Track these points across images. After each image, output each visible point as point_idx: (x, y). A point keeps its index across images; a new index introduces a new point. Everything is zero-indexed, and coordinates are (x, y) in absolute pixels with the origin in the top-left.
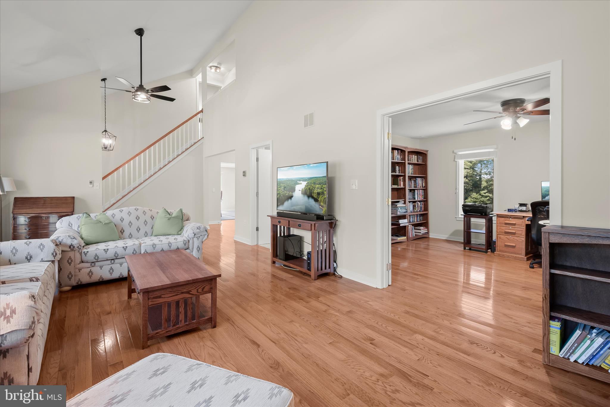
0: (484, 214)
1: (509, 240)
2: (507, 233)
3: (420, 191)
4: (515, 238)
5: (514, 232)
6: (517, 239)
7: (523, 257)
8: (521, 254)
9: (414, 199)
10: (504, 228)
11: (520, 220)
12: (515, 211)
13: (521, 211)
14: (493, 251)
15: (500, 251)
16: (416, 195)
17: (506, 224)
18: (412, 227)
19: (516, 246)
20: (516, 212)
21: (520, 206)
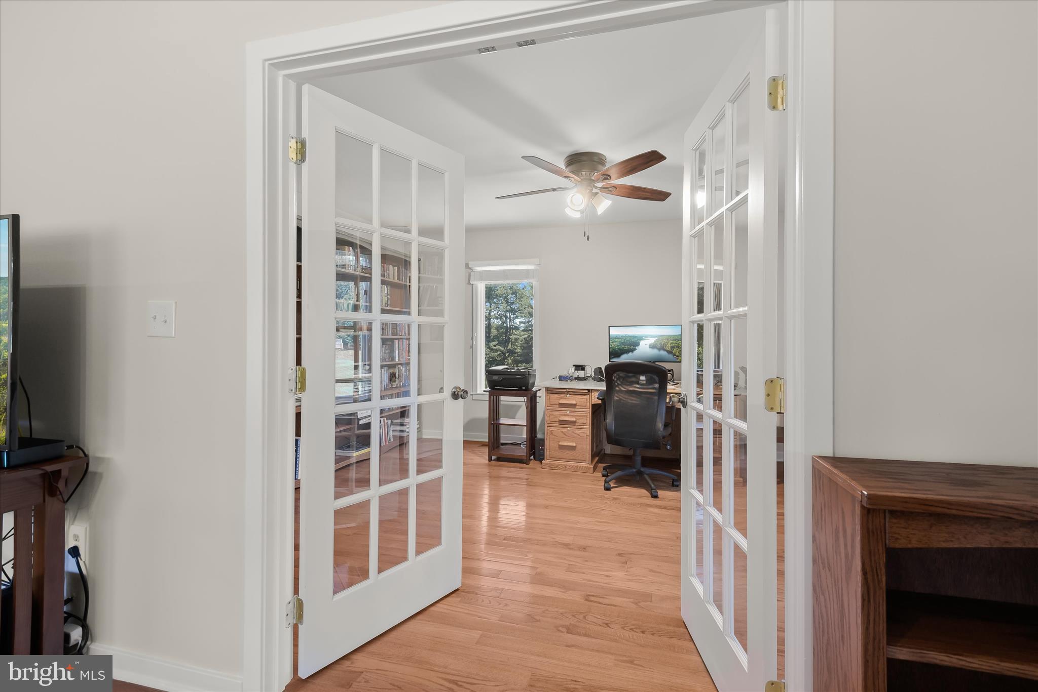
0: (524, 388)
1: (565, 435)
2: (562, 423)
3: (405, 343)
4: (576, 431)
5: (574, 420)
6: (578, 432)
7: (587, 465)
8: (584, 460)
9: (393, 359)
10: (559, 413)
11: (583, 397)
12: (570, 379)
13: (578, 379)
14: (540, 458)
15: (553, 458)
16: (397, 352)
17: (561, 405)
18: (386, 421)
19: (577, 447)
20: (572, 381)
21: (575, 370)
